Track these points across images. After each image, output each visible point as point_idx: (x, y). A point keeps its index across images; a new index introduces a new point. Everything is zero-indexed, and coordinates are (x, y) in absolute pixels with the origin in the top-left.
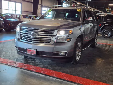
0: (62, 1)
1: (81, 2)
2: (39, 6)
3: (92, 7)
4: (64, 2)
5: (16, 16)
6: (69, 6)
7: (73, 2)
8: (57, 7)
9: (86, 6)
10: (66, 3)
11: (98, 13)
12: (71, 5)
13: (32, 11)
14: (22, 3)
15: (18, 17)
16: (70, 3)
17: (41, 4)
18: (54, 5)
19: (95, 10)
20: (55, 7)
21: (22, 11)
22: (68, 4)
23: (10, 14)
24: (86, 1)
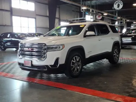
0: (84, 12)
1: (108, 12)
2: (57, 21)
3: (124, 17)
4: (87, 14)
6: (93, 17)
7: (98, 13)
8: (79, 20)
9: (115, 16)
10: (89, 15)
11: (132, 24)
12: (96, 16)
13: (48, 27)
14: (35, 18)
16: (94, 14)
17: (58, 17)
18: (74, 18)
19: (128, 21)
20: (76, 21)
21: (36, 28)
22: (92, 15)
24: (115, 10)
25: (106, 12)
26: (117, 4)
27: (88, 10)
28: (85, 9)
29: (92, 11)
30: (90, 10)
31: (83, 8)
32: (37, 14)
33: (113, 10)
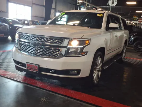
0: (80, 5)
1: (102, 8)
2: (53, 11)
4: (83, 7)
5: (25, 21)
7: (93, 7)
13: (44, 16)
14: (32, 7)
15: (26, 22)
16: (89, 8)
17: (55, 8)
18: (70, 10)
21: (33, 16)
22: (87, 9)
23: (17, 19)
24: (109, 6)
25: (100, 8)
26: (112, 1)
27: (83, 4)
28: (81, 3)
29: (88, 5)
30: (85, 4)
31: (79, 1)
32: (33, 2)
33: (107, 6)
